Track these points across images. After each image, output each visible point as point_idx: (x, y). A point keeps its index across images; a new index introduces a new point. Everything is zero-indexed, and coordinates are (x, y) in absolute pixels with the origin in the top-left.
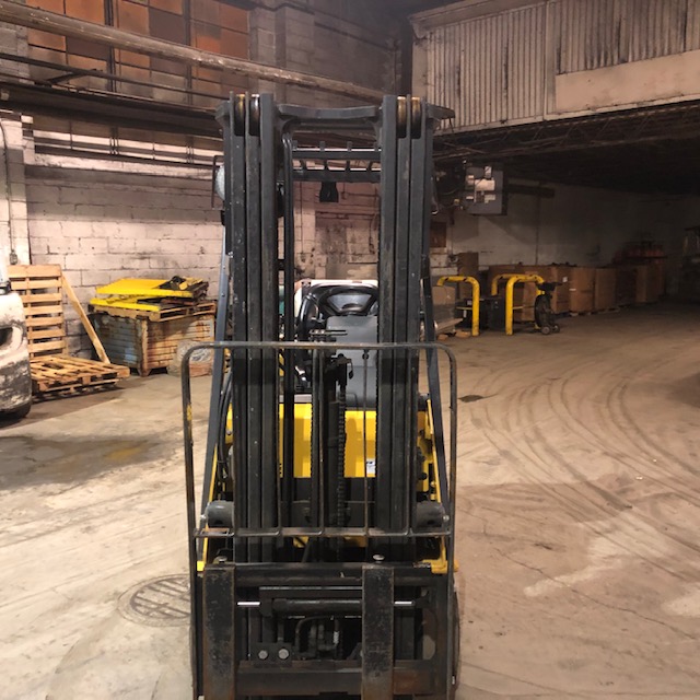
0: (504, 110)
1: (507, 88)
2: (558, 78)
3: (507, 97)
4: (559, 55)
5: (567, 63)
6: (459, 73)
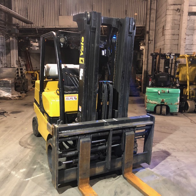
0: (43, 23)
1: (44, 17)
2: (59, 16)
3: (44, 20)
4: (59, 10)
5: (62, 13)
6: (27, 10)
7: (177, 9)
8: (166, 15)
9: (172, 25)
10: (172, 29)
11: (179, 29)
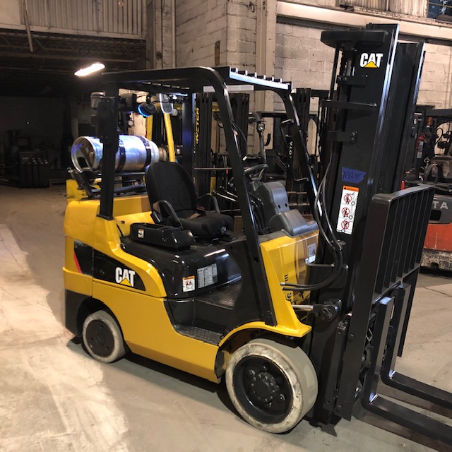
7: (248, 4)
8: (227, 14)
9: (239, 41)
10: (241, 52)
11: (254, 53)
